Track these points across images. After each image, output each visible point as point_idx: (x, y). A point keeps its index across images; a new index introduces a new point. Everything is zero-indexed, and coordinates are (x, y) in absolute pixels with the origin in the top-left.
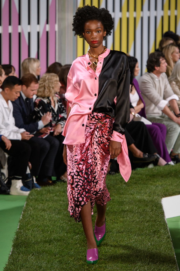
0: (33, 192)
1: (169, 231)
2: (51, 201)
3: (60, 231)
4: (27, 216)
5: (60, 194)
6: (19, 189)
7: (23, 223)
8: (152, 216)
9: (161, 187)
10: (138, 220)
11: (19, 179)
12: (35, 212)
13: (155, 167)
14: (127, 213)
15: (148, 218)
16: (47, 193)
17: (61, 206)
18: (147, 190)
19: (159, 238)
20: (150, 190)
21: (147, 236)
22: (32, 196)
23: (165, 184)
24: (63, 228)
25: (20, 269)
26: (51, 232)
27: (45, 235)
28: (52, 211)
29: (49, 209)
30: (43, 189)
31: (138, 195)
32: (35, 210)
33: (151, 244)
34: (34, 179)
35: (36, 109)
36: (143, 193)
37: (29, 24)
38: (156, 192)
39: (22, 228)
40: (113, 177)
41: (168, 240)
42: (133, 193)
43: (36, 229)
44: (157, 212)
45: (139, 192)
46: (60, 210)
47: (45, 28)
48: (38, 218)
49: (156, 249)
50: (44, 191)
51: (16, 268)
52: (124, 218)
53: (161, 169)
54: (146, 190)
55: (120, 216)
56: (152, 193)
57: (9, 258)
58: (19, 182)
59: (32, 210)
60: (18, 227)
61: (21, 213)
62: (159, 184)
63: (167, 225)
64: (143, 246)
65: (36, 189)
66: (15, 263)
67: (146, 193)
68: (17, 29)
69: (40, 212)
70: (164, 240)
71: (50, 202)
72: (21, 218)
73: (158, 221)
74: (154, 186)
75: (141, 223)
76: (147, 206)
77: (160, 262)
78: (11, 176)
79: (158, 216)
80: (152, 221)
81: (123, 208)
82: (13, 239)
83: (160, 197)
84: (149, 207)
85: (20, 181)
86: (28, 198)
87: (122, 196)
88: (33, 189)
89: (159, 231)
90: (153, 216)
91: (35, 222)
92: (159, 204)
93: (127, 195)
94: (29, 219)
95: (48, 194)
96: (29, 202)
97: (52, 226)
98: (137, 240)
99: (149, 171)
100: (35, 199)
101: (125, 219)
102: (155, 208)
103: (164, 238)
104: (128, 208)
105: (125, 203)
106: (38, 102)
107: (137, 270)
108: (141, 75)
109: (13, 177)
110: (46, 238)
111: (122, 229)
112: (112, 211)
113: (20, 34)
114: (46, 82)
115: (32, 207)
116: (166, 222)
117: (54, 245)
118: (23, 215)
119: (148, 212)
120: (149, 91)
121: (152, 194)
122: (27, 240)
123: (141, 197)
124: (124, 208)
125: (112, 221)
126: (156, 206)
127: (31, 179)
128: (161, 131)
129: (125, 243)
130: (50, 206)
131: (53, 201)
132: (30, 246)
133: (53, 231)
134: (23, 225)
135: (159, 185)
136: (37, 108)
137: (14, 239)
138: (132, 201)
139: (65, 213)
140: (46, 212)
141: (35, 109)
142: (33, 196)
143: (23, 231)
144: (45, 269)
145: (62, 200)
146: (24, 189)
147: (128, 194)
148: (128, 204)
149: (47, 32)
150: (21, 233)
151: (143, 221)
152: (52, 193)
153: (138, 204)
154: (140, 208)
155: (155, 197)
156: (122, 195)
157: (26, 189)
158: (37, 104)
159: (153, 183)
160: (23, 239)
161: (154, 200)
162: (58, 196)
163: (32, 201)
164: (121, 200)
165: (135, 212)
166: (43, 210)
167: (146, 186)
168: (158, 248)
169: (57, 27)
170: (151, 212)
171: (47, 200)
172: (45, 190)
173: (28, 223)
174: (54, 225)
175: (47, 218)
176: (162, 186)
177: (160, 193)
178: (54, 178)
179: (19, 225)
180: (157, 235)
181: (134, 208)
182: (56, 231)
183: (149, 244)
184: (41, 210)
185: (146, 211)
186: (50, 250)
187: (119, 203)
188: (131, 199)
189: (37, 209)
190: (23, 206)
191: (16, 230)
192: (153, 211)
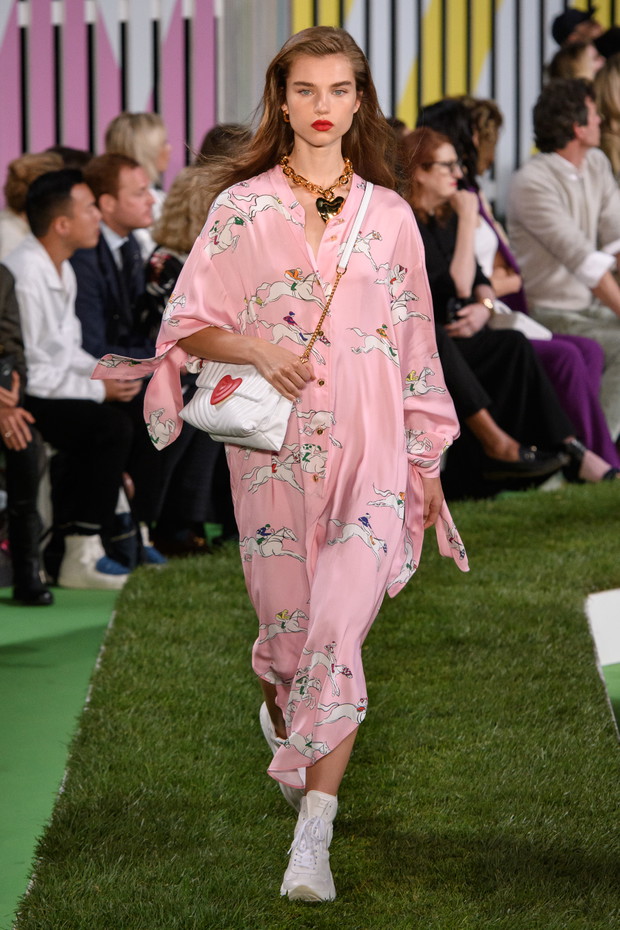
0: (138, 579)
1: (611, 708)
2: (201, 607)
3: (234, 712)
4: (119, 660)
5: (232, 583)
6: (92, 565)
7: (104, 683)
8: (552, 657)
9: (583, 558)
10: (504, 672)
11: (90, 533)
12: (146, 645)
14: (464, 647)
15: (538, 665)
16: (189, 582)
17: (236, 624)
18: (537, 568)
19: (574, 732)
20: (546, 568)
21: (534, 726)
22: (135, 592)
23: (599, 547)
24: (242, 701)
26: (201, 714)
27: (179, 727)
28: (205, 642)
29: (195, 636)
30: (173, 566)
31: (504, 584)
32: (145, 639)
33: (549, 755)
34: (145, 531)
35: (153, 288)
36: (521, 578)
38: (567, 573)
39: (100, 701)
41: (607, 739)
42: (486, 579)
43: (151, 704)
44: (570, 644)
45: (508, 577)
46: (232, 639)
47: (178, 6)
48: (156, 668)
49: (566, 773)
52: (456, 664)
54: (532, 566)
55: (440, 656)
56: (553, 576)
57: (57, 806)
58: (91, 543)
59: (135, 640)
60: (88, 700)
61: (99, 650)
62: (576, 546)
63: (603, 689)
64: (520, 762)
65: (150, 567)
66: (77, 823)
67: (531, 579)
68: (81, 10)
71: (198, 610)
72: (98, 666)
73: (573, 675)
74: (560, 554)
75: (515, 680)
76: (534, 622)
78: (65, 523)
79: (572, 656)
80: (553, 674)
81: (452, 630)
82: (68, 740)
83: (581, 590)
85: (95, 540)
86: (122, 600)
87: (450, 588)
88: (140, 569)
89: (576, 707)
90: (558, 657)
91: (145, 682)
92: (578, 617)
93: (467, 587)
94: (125, 672)
95: (193, 584)
96: (124, 612)
97: (203, 695)
98: (498, 742)
99: (542, 504)
100: (146, 603)
101: (460, 667)
102: (562, 630)
103: (593, 734)
104: (468, 629)
105: (457, 614)
106: (159, 265)
109: (69, 524)
110: (184, 735)
111: (448, 703)
112: (414, 643)
115: (134, 628)
116: (603, 678)
117: (213, 760)
118: (106, 659)
119: (540, 643)
120: (545, 221)
121: (554, 581)
122: (117, 744)
123: (515, 591)
124: (455, 629)
125: (415, 674)
126: (565, 622)
127: (133, 533)
129: (459, 750)
130: (197, 627)
131: (210, 608)
132: (127, 765)
133: (209, 713)
134: (105, 690)
135: (578, 549)
136: (155, 285)
137: (73, 741)
138: (483, 605)
140: (183, 647)
141: (149, 289)
142: (140, 592)
143: (105, 713)
144: (181, 841)
146: (109, 566)
147: (469, 581)
148: (470, 616)
149: (187, 23)
150: (97, 719)
151: (520, 675)
152: (208, 581)
153: (502, 618)
154: (509, 630)
155: (563, 593)
157: (117, 566)
158: (158, 271)
159: (559, 544)
160: (103, 739)
161: (561, 602)
162: (227, 591)
163: (136, 607)
164: (443, 604)
165: (493, 644)
166: (174, 640)
167: (533, 553)
168: (573, 768)
169: (219, 2)
170: (548, 642)
171: (186, 606)
172: (182, 571)
173: (123, 685)
174: (212, 691)
175: (187, 668)
176: (586, 552)
177: (580, 578)
178: (213, 530)
179: (90, 691)
180: (568, 723)
181: (489, 630)
182: (218, 711)
183: (540, 753)
184: (167, 638)
185: (531, 642)
186: (198, 776)
187: (439, 614)
188: (480, 600)
189: (155, 636)
190: (105, 627)
191: (81, 710)
192: (556, 641)
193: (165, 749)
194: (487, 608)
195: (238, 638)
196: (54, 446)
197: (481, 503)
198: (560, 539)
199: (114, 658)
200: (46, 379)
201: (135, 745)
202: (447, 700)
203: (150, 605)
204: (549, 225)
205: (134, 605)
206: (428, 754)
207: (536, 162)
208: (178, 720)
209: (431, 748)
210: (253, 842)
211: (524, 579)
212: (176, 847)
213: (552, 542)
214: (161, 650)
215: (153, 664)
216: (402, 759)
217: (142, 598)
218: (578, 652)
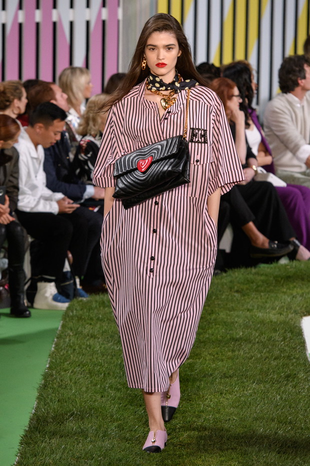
0: (74, 305)
2: (106, 319)
3: (121, 373)
4: (64, 346)
6: (51, 297)
7: (56, 358)
8: (283, 349)
9: (300, 298)
10: (259, 356)
11: (50, 281)
12: (77, 339)
13: (291, 263)
14: (239, 343)
15: (277, 353)
16: (100, 307)
18: (277, 303)
19: (295, 387)
20: (282, 303)
21: (274, 383)
22: (72, 312)
23: (308, 293)
25: (50, 439)
26: (105, 374)
27: (94, 381)
28: (108, 338)
29: (102, 335)
31: (260, 311)
32: (77, 335)
33: (281, 398)
34: (78, 281)
35: (82, 157)
36: (269, 308)
37: (72, 6)
38: (292, 306)
39: (54, 367)
40: (217, 279)
42: (251, 308)
43: (80, 369)
44: (293, 342)
45: (262, 307)
47: (100, 14)
48: (82, 350)
49: (290, 407)
50: (94, 303)
51: (43, 438)
52: (235, 351)
53: (303, 265)
54: (274, 302)
55: (227, 347)
56: (285, 307)
57: (31, 420)
58: (51, 286)
59: (72, 336)
60: (48, 366)
61: (54, 341)
62: (297, 292)
64: (266, 402)
66: (41, 428)
67: (274, 309)
69: (86, 339)
70: (304, 392)
71: (104, 321)
72: (53, 349)
73: (294, 358)
74: (288, 297)
75: (265, 360)
76: (275, 330)
78: (37, 276)
79: (294, 348)
80: (284, 357)
81: (233, 334)
82: (37, 386)
83: (299, 315)
84: (278, 333)
85: (53, 284)
86: (66, 316)
87: (232, 313)
88: (75, 299)
89: (295, 374)
90: (286, 348)
91: (77, 357)
92: (297, 328)
93: (241, 312)
94: (67, 352)
95: (102, 308)
96: (66, 322)
97: (106, 365)
98: (256, 391)
99: (280, 270)
100: (78, 317)
101: (237, 353)
102: (289, 335)
103: (304, 388)
104: (241, 334)
105: (236, 326)
106: (84, 145)
109: (40, 276)
110: (96, 385)
111: (230, 371)
112: (214, 340)
115: (71, 330)
116: (309, 359)
117: (110, 398)
118: (57, 345)
119: (278, 341)
120: (281, 128)
121: (285, 310)
122: (62, 389)
123: (265, 314)
124: (235, 334)
125: (214, 356)
126: (291, 331)
127: (72, 281)
128: (304, 199)
129: (235, 395)
130: (104, 330)
131: (110, 320)
132: (67, 400)
133: (109, 374)
134: (56, 362)
135: (298, 294)
136: (83, 155)
137: (40, 386)
138: (249, 321)
140: (96, 340)
141: (80, 157)
142: (75, 312)
143: (56, 372)
144: (94, 439)
146: (59, 298)
147: (242, 309)
148: (242, 327)
149: (104, 22)
150: (52, 376)
151: (267, 357)
153: (259, 328)
154: (262, 334)
155: (290, 316)
156: (231, 311)
157: (63, 298)
158: (84, 148)
159: (288, 291)
160: (55, 386)
161: (289, 320)
164: (229, 320)
165: (254, 341)
166: (92, 337)
167: (275, 295)
168: (293, 405)
169: (120, 12)
170: (282, 341)
171: (98, 319)
172: (96, 301)
174: (110, 363)
175: (98, 351)
176: (302, 295)
177: (298, 308)
179: (49, 362)
180: (291, 382)
181: (252, 334)
182: (114, 373)
183: (277, 397)
184: (88, 335)
185: (273, 340)
186: (103, 406)
187: (226, 326)
188: (248, 319)
189: (82, 334)
190: (57, 329)
191: (44, 371)
192: (286, 341)
193: (86, 392)
194: (251, 323)
196: (32, 237)
197: (249, 269)
198: (289, 288)
199: (61, 345)
200: (29, 202)
201: (71, 389)
202: (230, 369)
204: (282, 131)
205: (72, 318)
206: (220, 397)
207: (280, 97)
208: (93, 377)
209: (221, 394)
210: (130, 440)
211: (270, 308)
212: (91, 442)
213: (285, 290)
214: (85, 341)
215: (81, 348)
216: (207, 399)
217: (76, 315)
218: (297, 346)
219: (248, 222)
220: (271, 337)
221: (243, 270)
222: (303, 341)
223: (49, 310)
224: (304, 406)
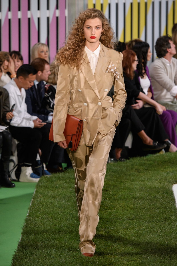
0: (42, 179)
2: (61, 187)
3: (70, 218)
4: (37, 203)
5: (70, 181)
6: (29, 176)
7: (33, 210)
8: (162, 203)
9: (172, 174)
10: (149, 207)
11: (29, 166)
12: (45, 199)
13: (166, 154)
14: (137, 200)
15: (159, 205)
16: (57, 180)
17: (71, 192)
18: (158, 177)
19: (169, 224)
20: (161, 176)
21: (157, 223)
22: (42, 183)
23: (176, 171)
24: (73, 215)
25: (30, 257)
26: (61, 219)
27: (54, 223)
28: (62, 198)
29: (59, 196)
30: (53, 176)
31: (149, 181)
32: (45, 197)
33: (162, 231)
34: (44, 165)
37: (39, 9)
38: (167, 178)
39: (31, 215)
40: (124, 164)
42: (143, 180)
43: (46, 216)
44: (168, 199)
45: (150, 179)
46: (70, 197)
47: (55, 13)
48: (47, 205)
49: (167, 236)
50: (54, 178)
51: (25, 256)
53: (173, 155)
54: (157, 176)
55: (130, 202)
56: (163, 179)
57: (19, 246)
58: (29, 169)
59: (42, 197)
60: (28, 215)
61: (31, 200)
62: (170, 170)
64: (153, 233)
65: (46, 176)
66: (24, 251)
67: (156, 180)
68: (27, 14)
69: (50, 199)
70: (175, 227)
71: (60, 188)
72: (31, 205)
73: (169, 208)
74: (165, 173)
75: (152, 209)
76: (158, 192)
77: (170, 249)
78: (21, 163)
79: (168, 202)
80: (163, 207)
81: (134, 195)
82: (22, 226)
83: (171, 183)
84: (159, 194)
85: (30, 168)
86: (38, 185)
87: (133, 182)
88: (43, 176)
89: (169, 217)
90: (164, 202)
91: (44, 209)
92: (170, 191)
93: (138, 182)
95: (58, 181)
96: (38, 189)
97: (61, 214)
98: (147, 227)
99: (160, 158)
100: (45, 187)
101: (136, 205)
102: (166, 195)
103: (175, 225)
104: (138, 194)
105: (135, 190)
106: (47, 88)
107: (148, 257)
108: (153, 60)
109: (23, 163)
110: (56, 225)
111: (132, 216)
112: (123, 198)
113: (29, 19)
114: (56, 68)
115: (41, 194)
118: (33, 202)
119: (159, 198)
120: (160, 77)
121: (163, 181)
122: (36, 228)
123: (152, 183)
124: (134, 194)
125: (123, 207)
126: (167, 192)
127: (41, 166)
129: (136, 230)
130: (60, 193)
131: (63, 188)
132: (39, 234)
133: (63, 218)
134: (33, 212)
136: (46, 94)
137: (24, 227)
138: (143, 187)
139: (75, 200)
140: (55, 199)
142: (43, 183)
143: (33, 218)
144: (55, 256)
145: (72, 186)
146: (34, 176)
147: (139, 180)
148: (139, 191)
149: (57, 18)
150: (30, 220)
152: (62, 180)
153: (148, 191)
154: (150, 194)
155: (166, 184)
157: (36, 176)
158: (47, 90)
159: (165, 170)
160: (32, 226)
161: (165, 186)
162: (68, 183)
163: (42, 188)
164: (131, 187)
165: (145, 199)
166: (53, 197)
167: (157, 172)
168: (169, 235)
169: (66, 12)
170: (162, 198)
171: (56, 187)
172: (55, 177)
173: (38, 210)
174: (64, 212)
175: (56, 205)
176: (173, 172)
177: (171, 180)
178: (64, 165)
179: (28, 212)
180: (167, 222)
181: (144, 195)
182: (66, 218)
183: (159, 231)
184: (51, 197)
185: (157, 198)
187: (130, 190)
188: (142, 186)
189: (47, 196)
190: (33, 193)
191: (26, 217)
192: (164, 198)
194: (144, 188)
195: (71, 197)
196: (18, 141)
197: (142, 157)
198: (165, 168)
201: (41, 228)
202: (132, 215)
203: (46, 187)
204: (161, 78)
205: (41, 187)
207: (158, 60)
208: (54, 221)
209: (127, 229)
210: (75, 256)
211: (155, 180)
212: (53, 258)
213: (163, 169)
214: (49, 200)
215: (47, 204)
216: (119, 232)
217: (44, 185)
218: (170, 201)
219: (141, 130)
220: (156, 196)
221: (138, 158)
222: (173, 198)
223: (28, 182)
224: (175, 236)
